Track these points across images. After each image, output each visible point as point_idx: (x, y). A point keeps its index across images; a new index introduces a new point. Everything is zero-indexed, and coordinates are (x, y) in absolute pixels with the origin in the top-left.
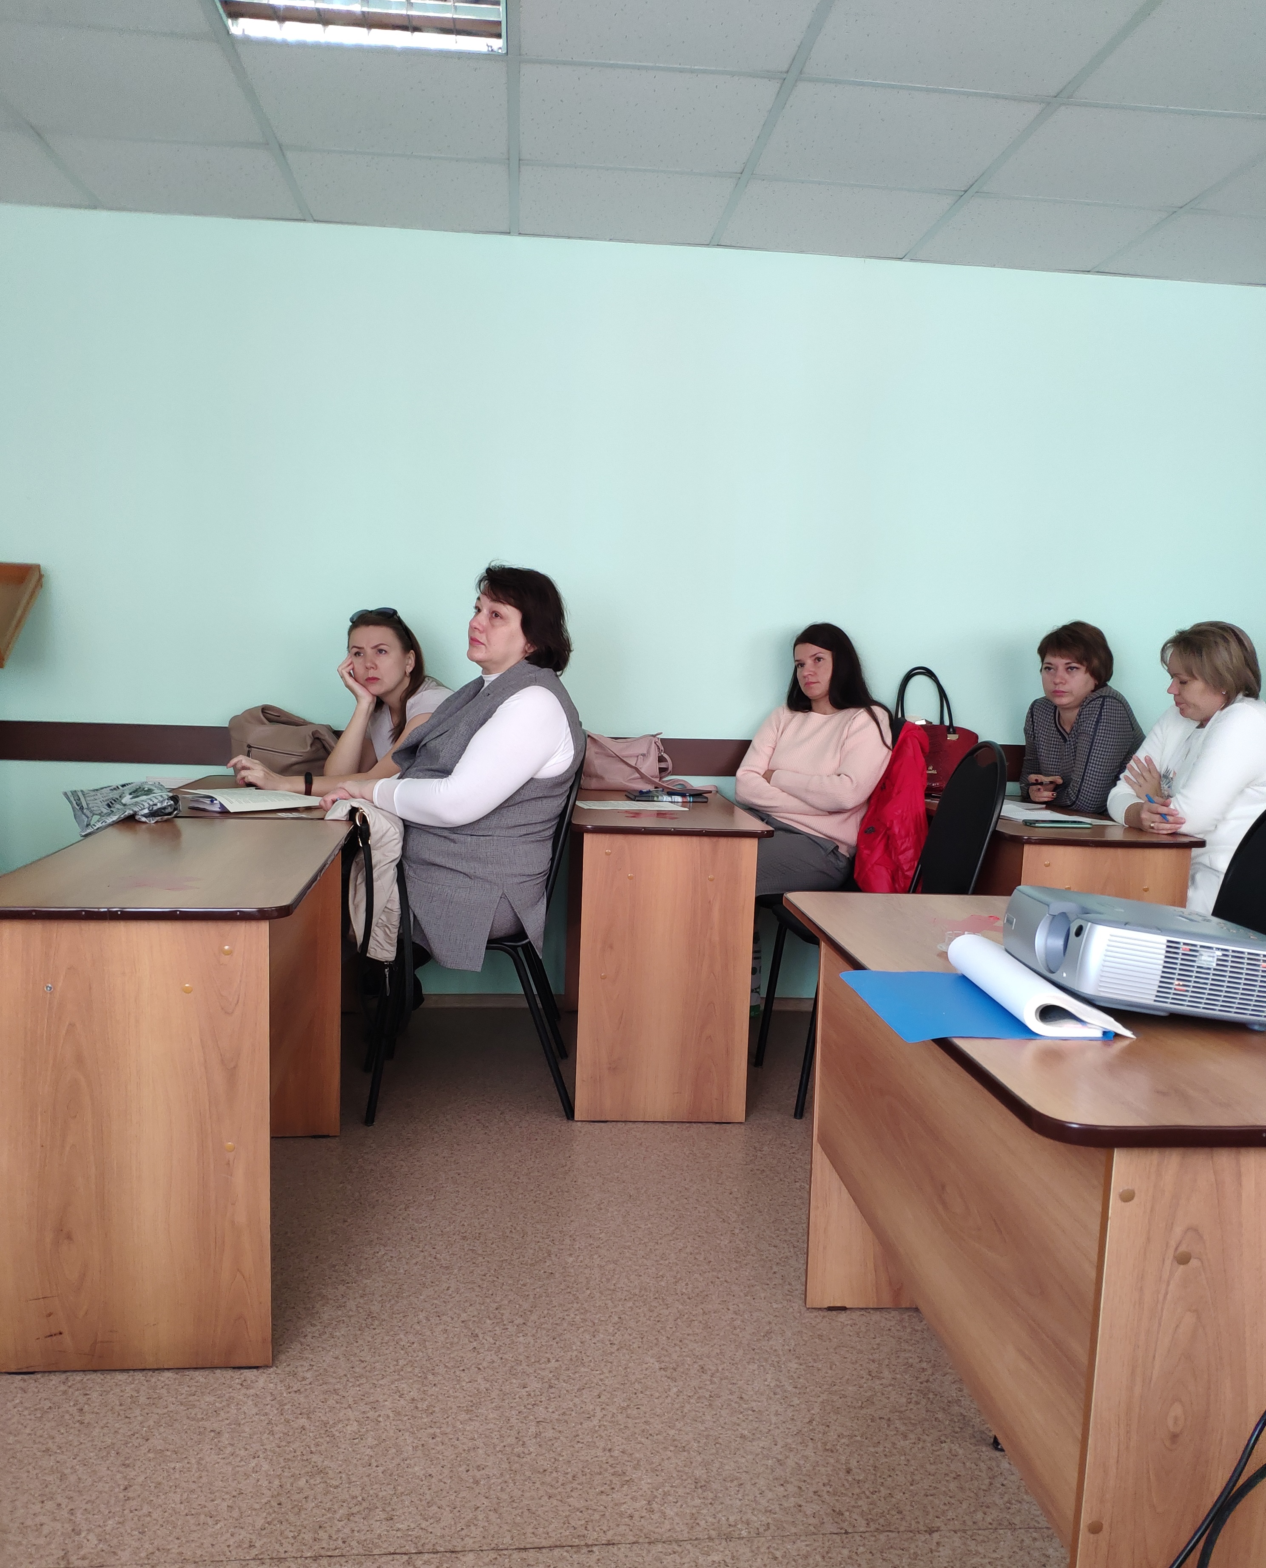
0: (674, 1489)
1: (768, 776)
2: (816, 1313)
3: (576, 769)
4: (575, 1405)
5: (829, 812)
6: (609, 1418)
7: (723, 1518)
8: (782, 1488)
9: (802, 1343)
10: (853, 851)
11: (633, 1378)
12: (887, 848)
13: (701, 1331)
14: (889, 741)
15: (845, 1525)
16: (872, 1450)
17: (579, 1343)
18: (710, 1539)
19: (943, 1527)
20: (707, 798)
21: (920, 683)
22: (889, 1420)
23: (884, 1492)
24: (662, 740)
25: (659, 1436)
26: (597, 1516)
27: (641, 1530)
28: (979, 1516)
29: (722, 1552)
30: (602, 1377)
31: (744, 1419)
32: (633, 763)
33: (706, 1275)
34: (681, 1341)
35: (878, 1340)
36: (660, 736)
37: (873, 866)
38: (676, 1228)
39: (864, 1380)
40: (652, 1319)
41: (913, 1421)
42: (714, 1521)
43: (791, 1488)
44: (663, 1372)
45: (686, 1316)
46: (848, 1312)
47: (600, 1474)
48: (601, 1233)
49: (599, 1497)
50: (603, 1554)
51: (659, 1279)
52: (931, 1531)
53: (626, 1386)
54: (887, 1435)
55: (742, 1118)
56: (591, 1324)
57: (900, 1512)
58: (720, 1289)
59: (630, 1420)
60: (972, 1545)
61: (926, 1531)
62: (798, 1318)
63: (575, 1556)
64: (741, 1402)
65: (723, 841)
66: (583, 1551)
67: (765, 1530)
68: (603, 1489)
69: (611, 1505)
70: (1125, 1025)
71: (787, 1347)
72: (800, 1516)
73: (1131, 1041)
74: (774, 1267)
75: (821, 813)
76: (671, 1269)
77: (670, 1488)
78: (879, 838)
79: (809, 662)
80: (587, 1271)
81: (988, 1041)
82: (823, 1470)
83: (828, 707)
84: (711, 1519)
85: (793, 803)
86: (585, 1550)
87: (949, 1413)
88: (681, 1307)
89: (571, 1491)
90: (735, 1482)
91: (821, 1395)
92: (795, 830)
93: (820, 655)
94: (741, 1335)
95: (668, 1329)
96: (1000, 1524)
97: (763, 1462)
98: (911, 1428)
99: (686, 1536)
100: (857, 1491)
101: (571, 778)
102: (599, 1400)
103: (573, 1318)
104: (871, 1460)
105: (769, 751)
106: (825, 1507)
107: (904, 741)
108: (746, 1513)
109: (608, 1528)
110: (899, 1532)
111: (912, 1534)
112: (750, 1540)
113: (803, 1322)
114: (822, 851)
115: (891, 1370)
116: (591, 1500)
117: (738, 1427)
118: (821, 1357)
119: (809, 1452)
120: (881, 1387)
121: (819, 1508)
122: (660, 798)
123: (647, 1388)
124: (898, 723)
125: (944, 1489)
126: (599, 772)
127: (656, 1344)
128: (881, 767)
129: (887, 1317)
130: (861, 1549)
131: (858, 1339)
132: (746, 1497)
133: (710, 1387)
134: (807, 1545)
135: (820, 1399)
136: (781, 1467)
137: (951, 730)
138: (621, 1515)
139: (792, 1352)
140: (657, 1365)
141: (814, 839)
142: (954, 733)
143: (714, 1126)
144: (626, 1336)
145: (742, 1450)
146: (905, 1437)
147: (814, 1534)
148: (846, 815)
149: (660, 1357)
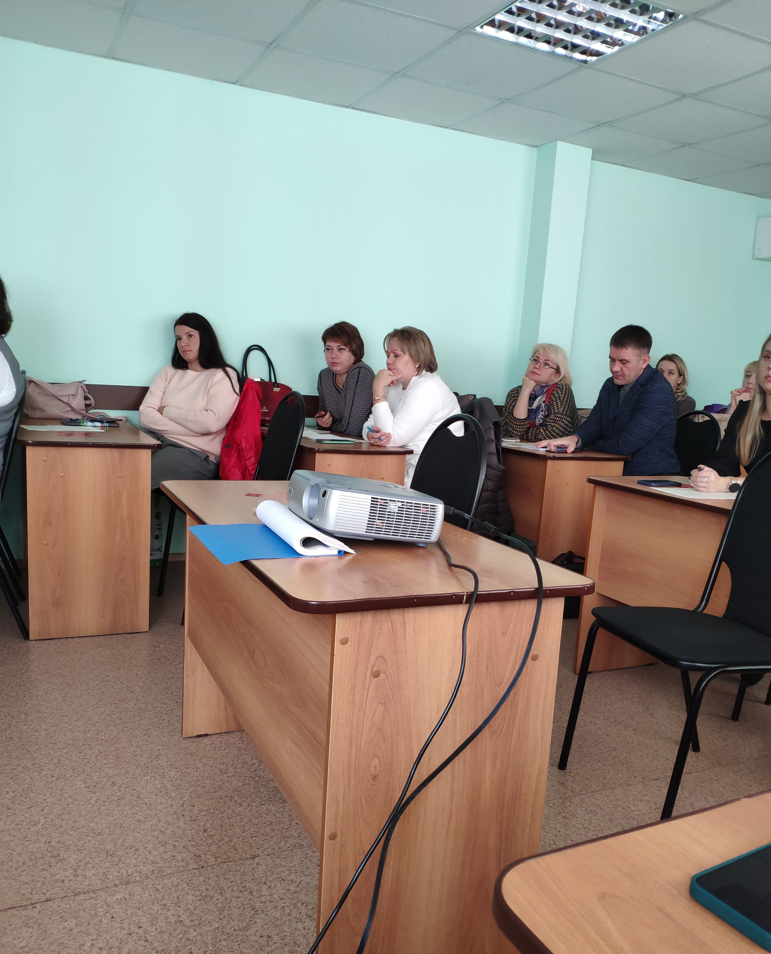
0: (92, 859)
1: (161, 410)
2: (189, 740)
3: (18, 401)
4: (25, 818)
5: (202, 434)
6: (49, 823)
7: (124, 872)
8: (163, 848)
9: (179, 759)
10: (218, 459)
11: (66, 795)
12: (239, 456)
13: (113, 761)
14: (237, 390)
15: (201, 863)
16: (221, 816)
17: (29, 779)
18: (116, 886)
19: (261, 854)
20: (118, 424)
21: (255, 355)
22: (231, 797)
23: (226, 839)
24: (86, 385)
25: (83, 829)
26: (39, 885)
27: (69, 889)
28: (283, 843)
29: (123, 892)
30: (45, 798)
31: (139, 810)
32: (66, 401)
33: (118, 727)
34: (100, 769)
35: (227, 751)
36: (85, 383)
37: (230, 468)
38: (99, 701)
39: (216, 776)
40: (81, 757)
41: (246, 795)
42: (118, 874)
43: (168, 846)
44: (87, 789)
45: (104, 753)
46: (209, 737)
47: (42, 858)
48: (46, 709)
49: (41, 873)
50: (43, 907)
51: (86, 733)
52: (253, 858)
53: (62, 801)
54: (230, 806)
55: (147, 628)
56: (38, 766)
57: (236, 850)
58: (128, 734)
59: (63, 822)
60: (278, 861)
61: (250, 858)
62: (177, 744)
63: (23, 912)
64: (138, 800)
65: (127, 451)
66: (29, 908)
67: (151, 874)
68: (43, 867)
69: (49, 876)
70: (350, 547)
71: (169, 763)
72: (174, 863)
73: (354, 555)
74: (163, 716)
75: (196, 434)
76: (95, 726)
77: (89, 859)
78: (234, 451)
79: (185, 337)
80: (37, 733)
81: (272, 560)
82: (189, 832)
83: (199, 367)
84: (116, 874)
85: (178, 428)
86: (30, 907)
87: (268, 787)
88: (100, 748)
89: (22, 872)
90: (133, 849)
91: (190, 788)
92: (180, 446)
93: (191, 333)
94: (140, 760)
95: (91, 762)
96: (294, 846)
97: (151, 834)
98: (244, 800)
99: (100, 886)
100: (210, 841)
101: (14, 407)
102: (43, 812)
103: (26, 764)
104: (220, 822)
105: (161, 394)
106: (190, 854)
107: (247, 390)
108: (139, 866)
109: (46, 891)
110: (234, 861)
111: (242, 861)
112: (141, 882)
113: (181, 746)
114: (199, 460)
115: (234, 767)
116: (35, 875)
117: (136, 815)
118: (191, 766)
119: (181, 824)
120: (228, 778)
121: (185, 855)
122: (85, 424)
123: (76, 800)
124: (243, 379)
125: (263, 832)
126: (41, 406)
127: (83, 773)
128: (233, 406)
129: (233, 736)
130: (212, 875)
131: (214, 752)
132: (140, 857)
133: (118, 794)
134: (177, 879)
135: (189, 791)
136: (163, 835)
137: (276, 385)
138: (56, 881)
139: (173, 765)
140: (83, 786)
141: (193, 451)
142: (278, 387)
143: (128, 635)
144: (63, 771)
145: (138, 828)
146: (241, 805)
147: (183, 871)
148: (212, 437)
149: (85, 780)
